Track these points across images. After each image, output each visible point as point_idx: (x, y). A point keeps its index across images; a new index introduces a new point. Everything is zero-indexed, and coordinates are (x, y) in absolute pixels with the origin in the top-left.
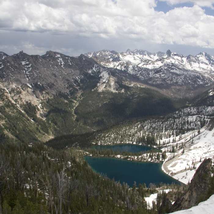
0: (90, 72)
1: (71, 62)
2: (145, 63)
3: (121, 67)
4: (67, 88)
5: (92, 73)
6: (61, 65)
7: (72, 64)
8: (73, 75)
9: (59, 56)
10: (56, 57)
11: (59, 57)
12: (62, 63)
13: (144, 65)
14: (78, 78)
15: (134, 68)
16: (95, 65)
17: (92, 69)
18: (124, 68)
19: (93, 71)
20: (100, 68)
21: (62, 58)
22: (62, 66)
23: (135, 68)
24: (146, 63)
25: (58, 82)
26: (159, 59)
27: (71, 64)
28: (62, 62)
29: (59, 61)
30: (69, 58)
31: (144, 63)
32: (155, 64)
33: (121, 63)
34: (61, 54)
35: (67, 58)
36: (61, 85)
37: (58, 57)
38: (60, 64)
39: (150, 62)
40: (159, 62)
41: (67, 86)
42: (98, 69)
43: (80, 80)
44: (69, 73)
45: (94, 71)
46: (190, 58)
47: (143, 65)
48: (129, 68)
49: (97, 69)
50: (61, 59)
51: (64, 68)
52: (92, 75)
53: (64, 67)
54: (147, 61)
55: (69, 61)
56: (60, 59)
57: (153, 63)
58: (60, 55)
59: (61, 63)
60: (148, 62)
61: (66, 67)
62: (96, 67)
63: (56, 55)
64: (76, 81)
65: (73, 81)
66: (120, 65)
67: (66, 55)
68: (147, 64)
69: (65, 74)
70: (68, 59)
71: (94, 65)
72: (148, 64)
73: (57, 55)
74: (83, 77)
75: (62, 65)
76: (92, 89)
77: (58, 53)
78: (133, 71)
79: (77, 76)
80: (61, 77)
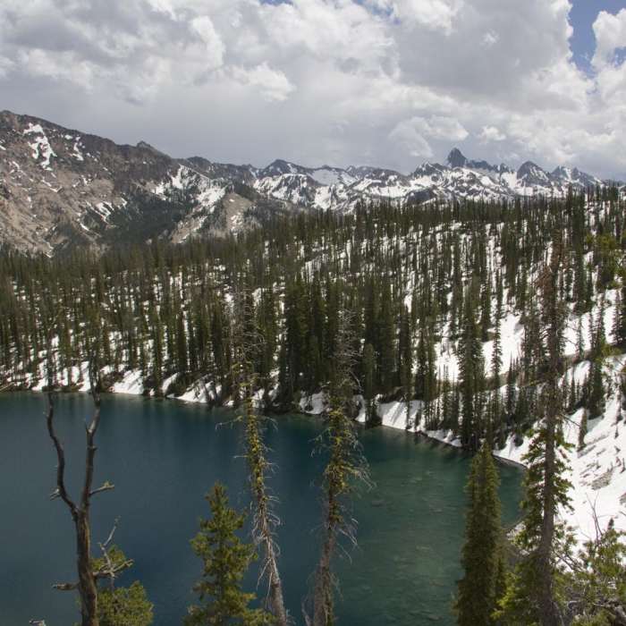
0: (160, 190)
1: (83, 151)
2: (375, 181)
3: (287, 192)
4: (48, 238)
5: (166, 193)
6: (42, 158)
7: (84, 156)
8: (86, 195)
9: (38, 128)
10: (26, 131)
11: (39, 134)
12: (44, 155)
13: (371, 189)
14: (106, 206)
15: (334, 194)
16: (180, 170)
17: (168, 179)
18: (301, 194)
19: (172, 186)
20: (198, 177)
21: (48, 136)
22: (45, 163)
23: (338, 193)
24: (380, 181)
25: (10, 213)
26: (424, 169)
27: (80, 158)
28: (45, 151)
29: (35, 146)
30: (78, 139)
31: (371, 181)
32: (410, 186)
33: (289, 177)
34: (46, 124)
35: (68, 137)
36: (21, 224)
37: (35, 135)
38: (35, 156)
39: (392, 178)
40: (425, 177)
41: (47, 230)
42: (190, 183)
43: (108, 213)
44: (67, 186)
45: (176, 189)
46: (529, 172)
47: (368, 188)
48: (317, 195)
49: (186, 182)
50: (45, 140)
51: (49, 169)
52: (164, 199)
53: (50, 165)
54: (383, 174)
55: (75, 149)
56: (39, 139)
57: (403, 180)
58: (42, 126)
59: (41, 152)
60: (385, 178)
61: (60, 167)
62: (183, 177)
63: (28, 128)
64: (92, 216)
65: (79, 214)
66: (286, 184)
67: (68, 127)
68: (382, 185)
69: (52, 191)
70: (73, 141)
71: (179, 167)
72: (386, 183)
73: (30, 125)
74: (125, 204)
75: (45, 159)
76: (147, 239)
77: (35, 121)
78: (330, 202)
79: (101, 199)
80: (29, 199)
